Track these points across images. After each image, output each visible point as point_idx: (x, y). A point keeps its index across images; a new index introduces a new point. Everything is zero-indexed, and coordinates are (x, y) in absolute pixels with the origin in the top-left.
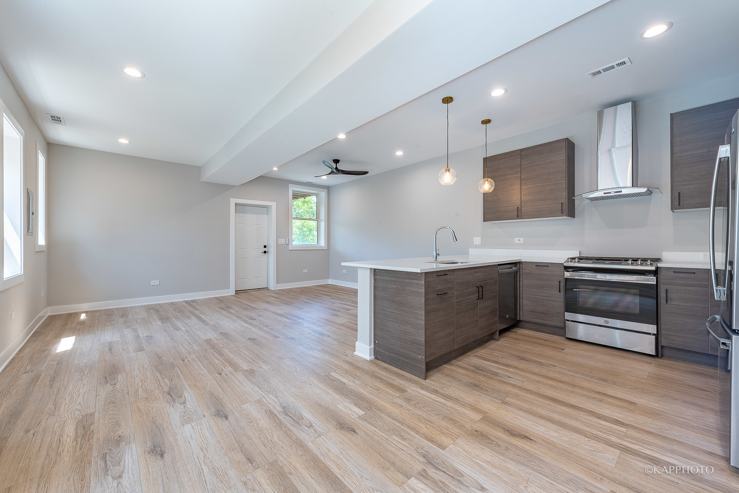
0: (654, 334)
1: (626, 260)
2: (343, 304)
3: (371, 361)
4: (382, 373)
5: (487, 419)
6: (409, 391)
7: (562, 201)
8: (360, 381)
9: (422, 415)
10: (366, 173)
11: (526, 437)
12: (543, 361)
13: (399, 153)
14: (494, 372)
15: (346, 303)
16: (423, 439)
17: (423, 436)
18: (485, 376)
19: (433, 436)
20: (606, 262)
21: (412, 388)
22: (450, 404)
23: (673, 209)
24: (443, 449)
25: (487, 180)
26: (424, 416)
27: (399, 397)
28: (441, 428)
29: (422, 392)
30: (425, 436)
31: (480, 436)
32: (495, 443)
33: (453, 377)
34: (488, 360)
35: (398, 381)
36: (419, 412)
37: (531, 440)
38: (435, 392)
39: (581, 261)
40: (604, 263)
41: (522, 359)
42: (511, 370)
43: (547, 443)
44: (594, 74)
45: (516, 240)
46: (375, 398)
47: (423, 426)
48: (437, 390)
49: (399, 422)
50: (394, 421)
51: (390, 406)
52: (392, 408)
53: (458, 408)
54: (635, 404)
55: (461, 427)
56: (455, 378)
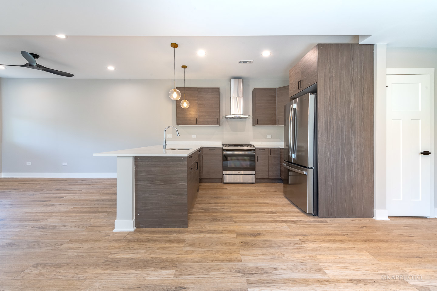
0: (254, 174)
1: (245, 145)
2: (45, 193)
3: (135, 231)
4: (154, 236)
5: (239, 234)
6: (186, 239)
7: (218, 118)
8: (143, 250)
9: (210, 249)
10: (72, 75)
11: (259, 234)
12: (226, 196)
13: (111, 68)
14: (214, 209)
15: (50, 192)
16: (226, 263)
17: (224, 261)
18: (213, 212)
19: (229, 258)
20: (239, 146)
21: (186, 236)
22: (215, 235)
23: (253, 125)
24: (241, 261)
25: (186, 101)
26: (212, 249)
27: (184, 246)
28: (228, 251)
29: (194, 236)
30: (226, 261)
31: (245, 244)
32: (254, 244)
33: (200, 219)
34: (205, 204)
35: (172, 237)
36: (207, 249)
37: (262, 234)
38: (200, 232)
39: (229, 146)
40: (238, 147)
41: (218, 198)
42: (219, 205)
43: (267, 232)
44: (240, 62)
45: (192, 136)
46: (170, 256)
47: (218, 256)
48: (200, 231)
49: (204, 262)
50: (200, 263)
51: (186, 256)
52: (188, 256)
53: (222, 236)
54: (268, 203)
55: (234, 244)
56: (202, 220)
